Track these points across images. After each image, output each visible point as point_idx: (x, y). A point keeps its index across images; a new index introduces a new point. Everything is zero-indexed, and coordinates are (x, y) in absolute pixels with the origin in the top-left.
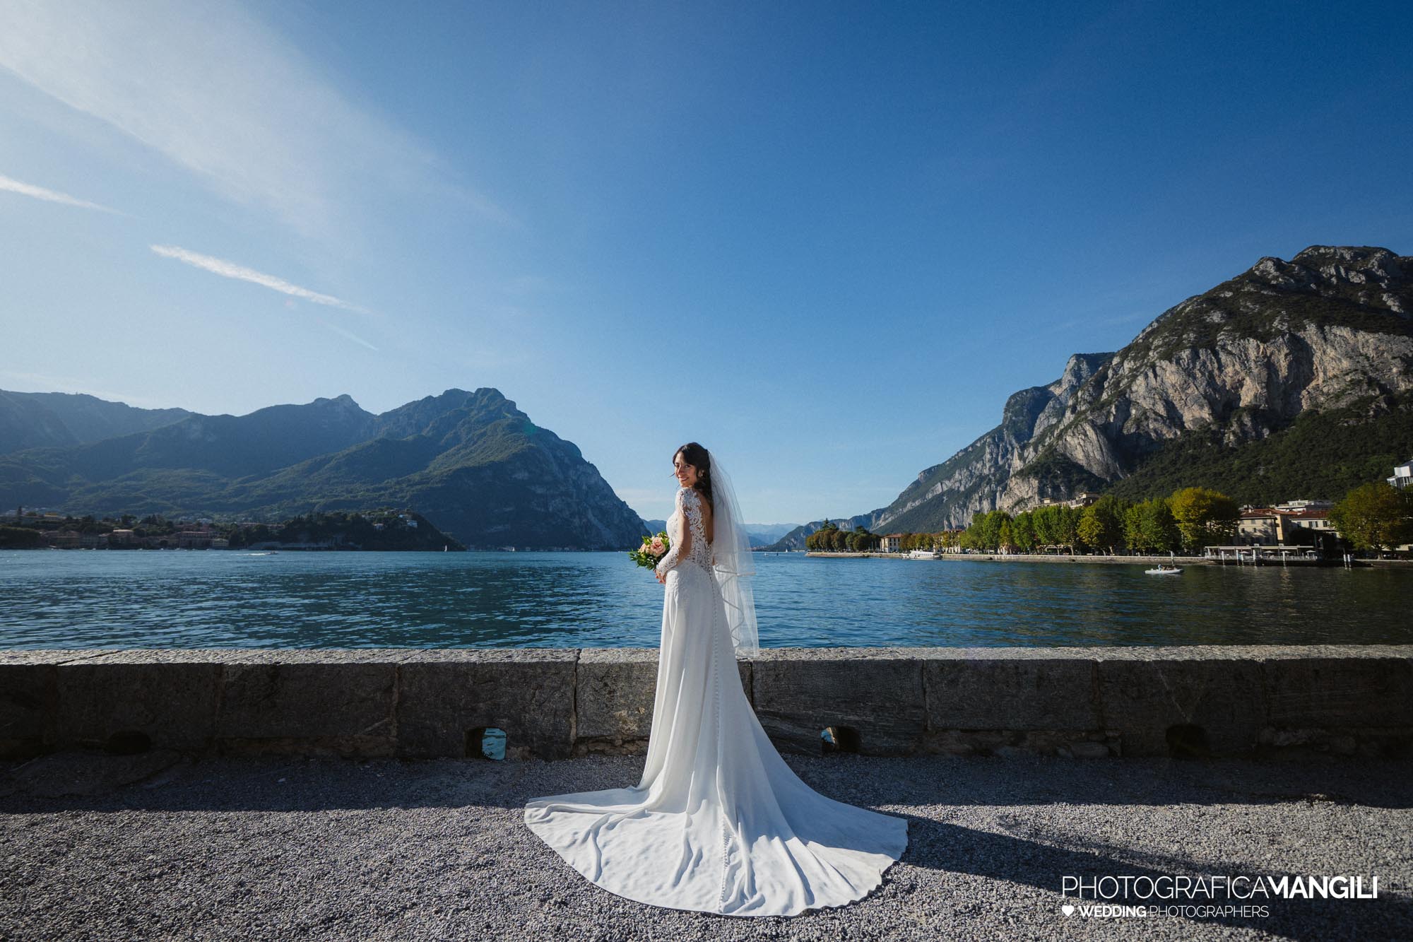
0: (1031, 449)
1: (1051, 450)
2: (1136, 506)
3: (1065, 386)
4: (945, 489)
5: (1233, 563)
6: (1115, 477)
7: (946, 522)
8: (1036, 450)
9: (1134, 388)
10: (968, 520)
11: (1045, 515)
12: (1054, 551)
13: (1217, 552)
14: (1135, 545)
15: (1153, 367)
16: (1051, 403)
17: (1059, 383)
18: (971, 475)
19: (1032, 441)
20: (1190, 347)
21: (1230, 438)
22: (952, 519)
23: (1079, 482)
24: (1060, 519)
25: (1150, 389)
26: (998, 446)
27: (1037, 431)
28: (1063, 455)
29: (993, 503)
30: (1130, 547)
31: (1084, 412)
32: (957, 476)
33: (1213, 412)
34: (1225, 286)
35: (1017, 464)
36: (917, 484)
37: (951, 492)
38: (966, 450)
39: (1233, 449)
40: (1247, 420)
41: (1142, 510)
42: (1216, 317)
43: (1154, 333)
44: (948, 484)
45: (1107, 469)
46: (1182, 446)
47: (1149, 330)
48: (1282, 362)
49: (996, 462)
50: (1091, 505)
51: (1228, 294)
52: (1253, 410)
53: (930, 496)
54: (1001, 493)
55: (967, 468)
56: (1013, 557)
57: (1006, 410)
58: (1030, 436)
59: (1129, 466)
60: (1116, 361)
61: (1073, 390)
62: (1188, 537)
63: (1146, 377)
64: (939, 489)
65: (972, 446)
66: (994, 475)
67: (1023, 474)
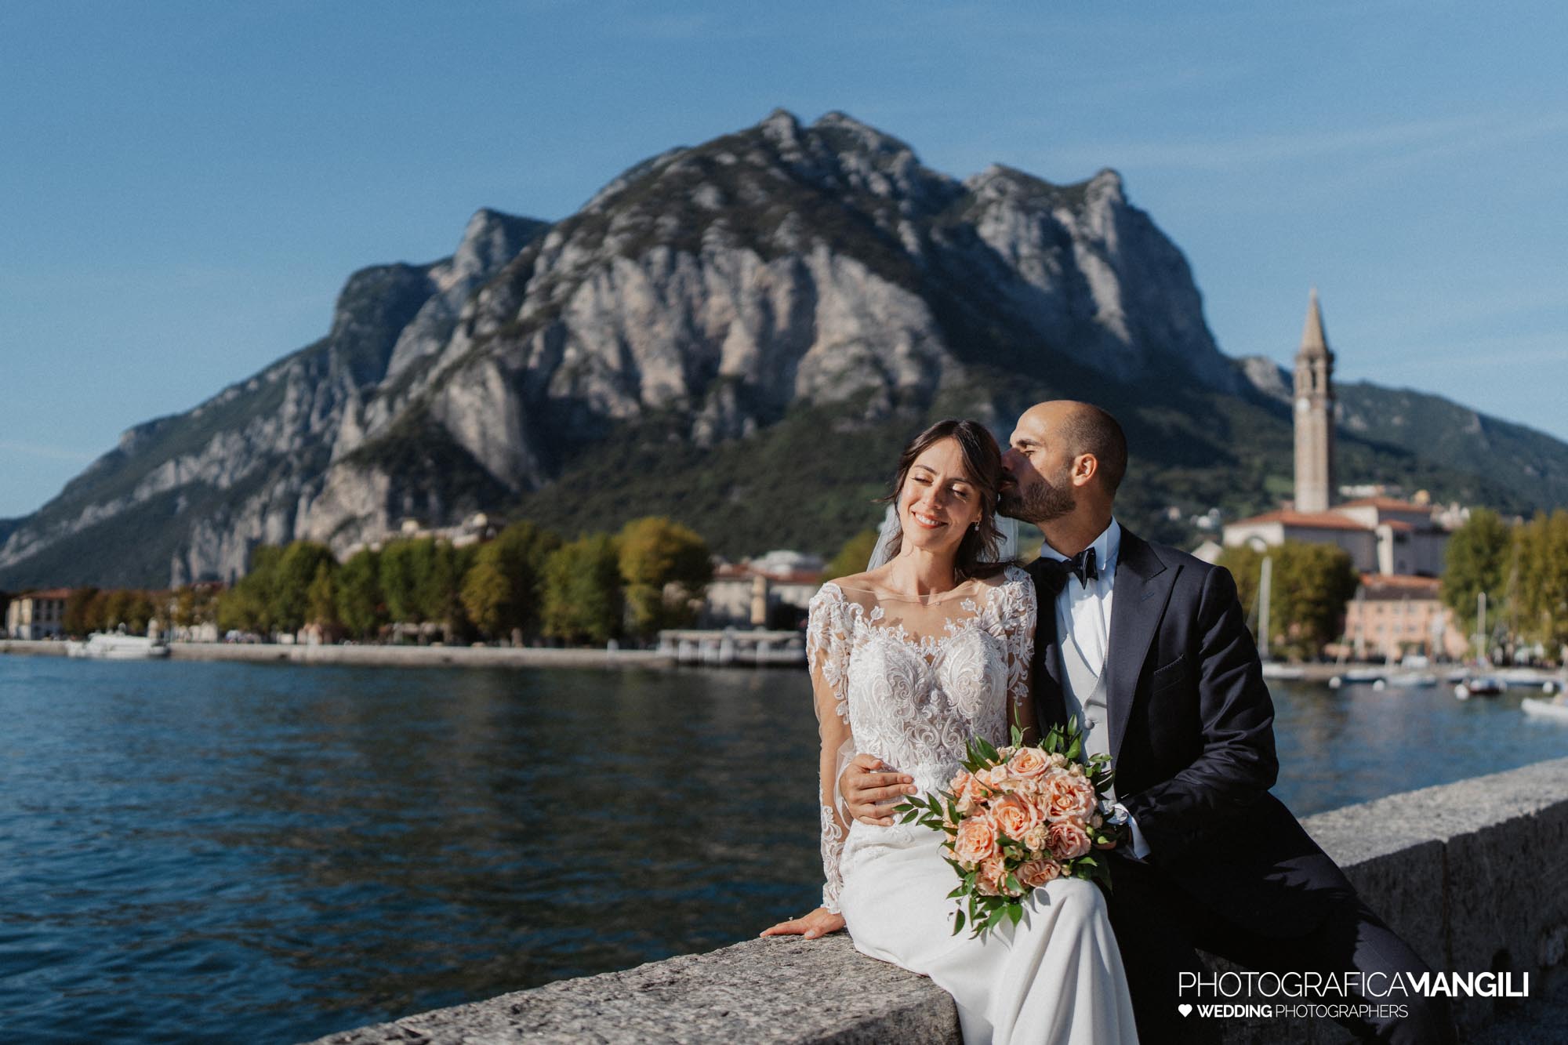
0: (381, 404)
1: (420, 412)
2: (568, 547)
3: (460, 274)
4: (185, 478)
5: (695, 663)
6: (526, 485)
7: (177, 565)
8: (390, 408)
9: (576, 304)
10: (233, 560)
11: (405, 558)
12: (412, 639)
13: (675, 643)
14: (557, 628)
15: (609, 267)
16: (429, 307)
17: (448, 263)
18: (249, 449)
19: (385, 385)
20: (666, 244)
21: (703, 430)
22: (194, 558)
23: (464, 488)
24: (433, 568)
25: (601, 313)
26: (313, 387)
27: (398, 364)
28: (441, 425)
29: (290, 522)
30: (548, 631)
31: (487, 338)
32: (216, 448)
33: (688, 379)
34: (726, 143)
35: (350, 436)
36: (114, 460)
37: (197, 488)
38: (242, 386)
39: (704, 452)
40: (728, 399)
41: (575, 556)
42: (708, 197)
43: (615, 201)
44: (190, 468)
45: (515, 464)
46: (634, 435)
47: (610, 191)
48: (782, 303)
49: (306, 426)
50: (491, 538)
51: (728, 159)
52: (737, 382)
53: (144, 494)
54: (312, 498)
55: (242, 431)
56: (331, 652)
57: (342, 304)
58: (382, 375)
59: (551, 466)
60: (552, 241)
61: (474, 284)
62: (637, 609)
63: (597, 287)
64: (170, 476)
65: (260, 377)
66: (300, 455)
67: (361, 460)
